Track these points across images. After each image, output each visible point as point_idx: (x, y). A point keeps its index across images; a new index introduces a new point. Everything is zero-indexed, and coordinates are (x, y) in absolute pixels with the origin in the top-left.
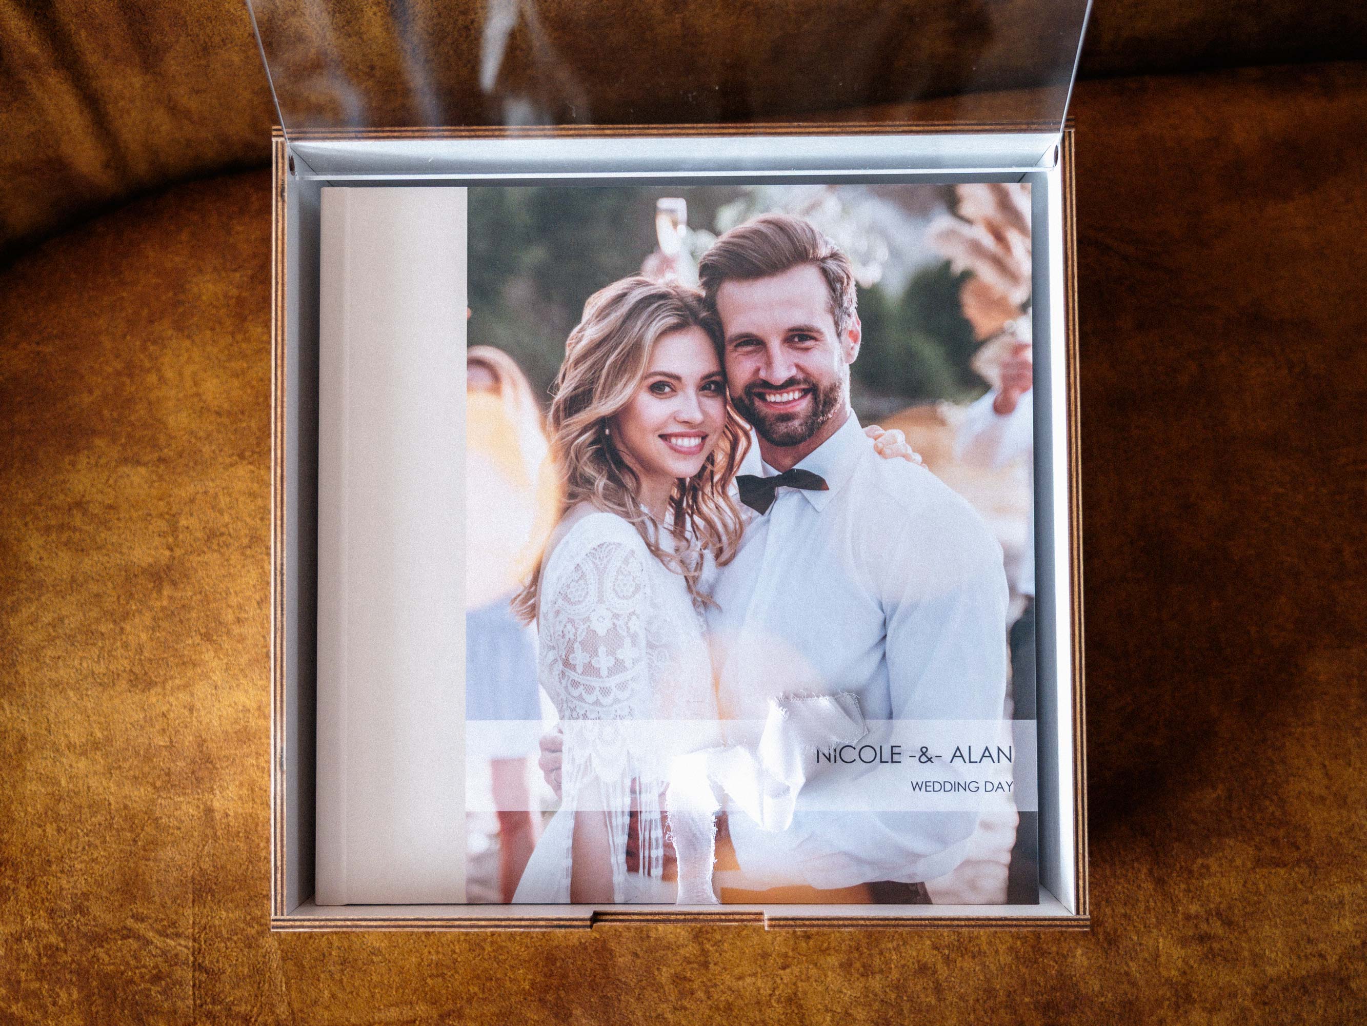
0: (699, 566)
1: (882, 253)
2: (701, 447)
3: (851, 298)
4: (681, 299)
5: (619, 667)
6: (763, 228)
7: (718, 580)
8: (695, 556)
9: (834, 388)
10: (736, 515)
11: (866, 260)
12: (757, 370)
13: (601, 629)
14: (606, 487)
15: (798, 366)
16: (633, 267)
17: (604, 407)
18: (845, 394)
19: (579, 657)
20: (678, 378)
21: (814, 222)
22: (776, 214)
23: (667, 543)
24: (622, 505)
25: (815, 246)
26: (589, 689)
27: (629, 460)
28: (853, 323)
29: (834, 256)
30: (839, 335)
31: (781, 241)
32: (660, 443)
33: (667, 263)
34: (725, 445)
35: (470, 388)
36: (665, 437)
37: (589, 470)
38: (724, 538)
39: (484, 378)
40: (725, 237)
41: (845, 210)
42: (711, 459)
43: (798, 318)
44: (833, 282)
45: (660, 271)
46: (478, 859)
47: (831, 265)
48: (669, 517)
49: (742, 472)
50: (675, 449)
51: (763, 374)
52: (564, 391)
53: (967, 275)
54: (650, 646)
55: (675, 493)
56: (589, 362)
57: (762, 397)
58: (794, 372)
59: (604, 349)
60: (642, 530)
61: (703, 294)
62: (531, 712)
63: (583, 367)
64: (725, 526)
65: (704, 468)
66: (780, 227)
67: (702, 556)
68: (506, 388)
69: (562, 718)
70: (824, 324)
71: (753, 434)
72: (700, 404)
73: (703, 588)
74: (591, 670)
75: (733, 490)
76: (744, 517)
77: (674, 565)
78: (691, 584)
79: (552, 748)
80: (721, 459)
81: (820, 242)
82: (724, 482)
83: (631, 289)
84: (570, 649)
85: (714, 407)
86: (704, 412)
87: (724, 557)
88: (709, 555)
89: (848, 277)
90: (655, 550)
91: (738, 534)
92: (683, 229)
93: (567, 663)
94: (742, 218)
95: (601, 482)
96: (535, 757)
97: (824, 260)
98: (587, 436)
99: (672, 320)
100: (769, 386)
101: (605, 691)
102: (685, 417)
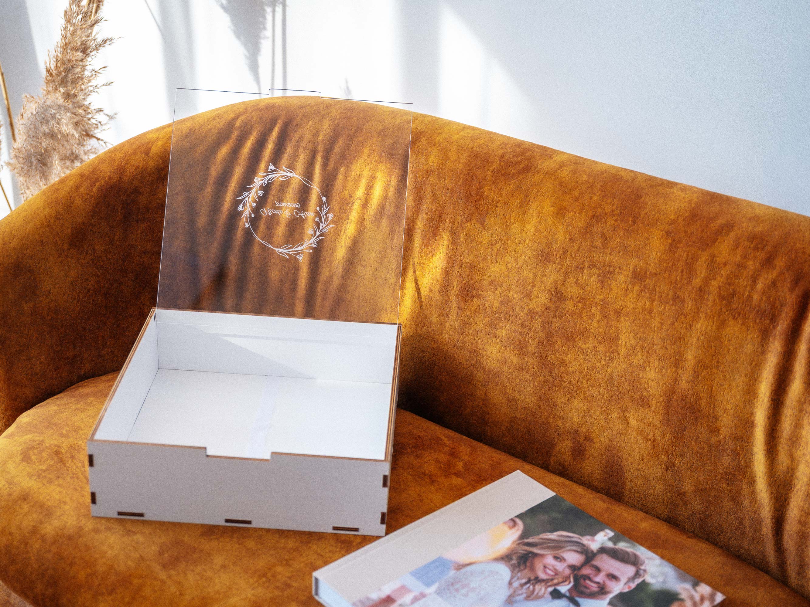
0: (519, 595)
1: (661, 579)
2: (552, 576)
3: (638, 581)
4: (587, 548)
5: (466, 595)
6: (631, 553)
7: (520, 601)
8: (520, 592)
9: (609, 592)
10: (544, 593)
11: (653, 577)
12: (591, 574)
13: (472, 585)
14: (515, 564)
15: (604, 582)
16: (583, 534)
17: (535, 550)
18: (611, 596)
19: (458, 586)
20: (565, 560)
21: (647, 561)
22: (638, 553)
23: (516, 584)
24: (514, 569)
25: (642, 564)
26: (451, 593)
27: (528, 564)
28: (633, 585)
29: (645, 571)
30: (625, 584)
31: (632, 559)
32: (542, 567)
33: (593, 540)
34: (561, 580)
35: (505, 523)
36: (545, 567)
37: (514, 557)
38: (534, 596)
39: (511, 524)
40: (617, 547)
41: (660, 565)
42: (552, 580)
43: (616, 573)
44: (637, 574)
45: (589, 540)
46: (368, 599)
47: (641, 572)
48: (524, 581)
49: (559, 588)
50: (544, 571)
51: (591, 576)
52: (530, 540)
53: (682, 600)
54: (481, 599)
55: (532, 578)
56: (544, 541)
57: (585, 579)
58: (601, 582)
59: (551, 542)
60: (512, 578)
61: (595, 551)
62: (428, 584)
63: (541, 541)
64: (538, 593)
65: (548, 580)
66: (636, 556)
67: (522, 594)
68: (513, 530)
69: (436, 592)
70: (623, 580)
71: (571, 585)
72: (565, 568)
73: (514, 599)
74: (457, 590)
75: (550, 589)
76: (546, 596)
77: (512, 591)
78: (510, 596)
79: (423, 595)
80: (555, 581)
81: (644, 565)
82: (550, 586)
83: (576, 538)
84: (458, 582)
85: (567, 572)
86: (564, 570)
87: (528, 598)
88: (525, 595)
89: (643, 577)
90: (510, 583)
91: (538, 598)
92: (606, 538)
93: (452, 584)
94: (627, 547)
95: (514, 562)
96: (416, 593)
97: (640, 569)
98: (522, 552)
99: (579, 550)
100: (590, 579)
101: (454, 597)
102: (557, 568)
